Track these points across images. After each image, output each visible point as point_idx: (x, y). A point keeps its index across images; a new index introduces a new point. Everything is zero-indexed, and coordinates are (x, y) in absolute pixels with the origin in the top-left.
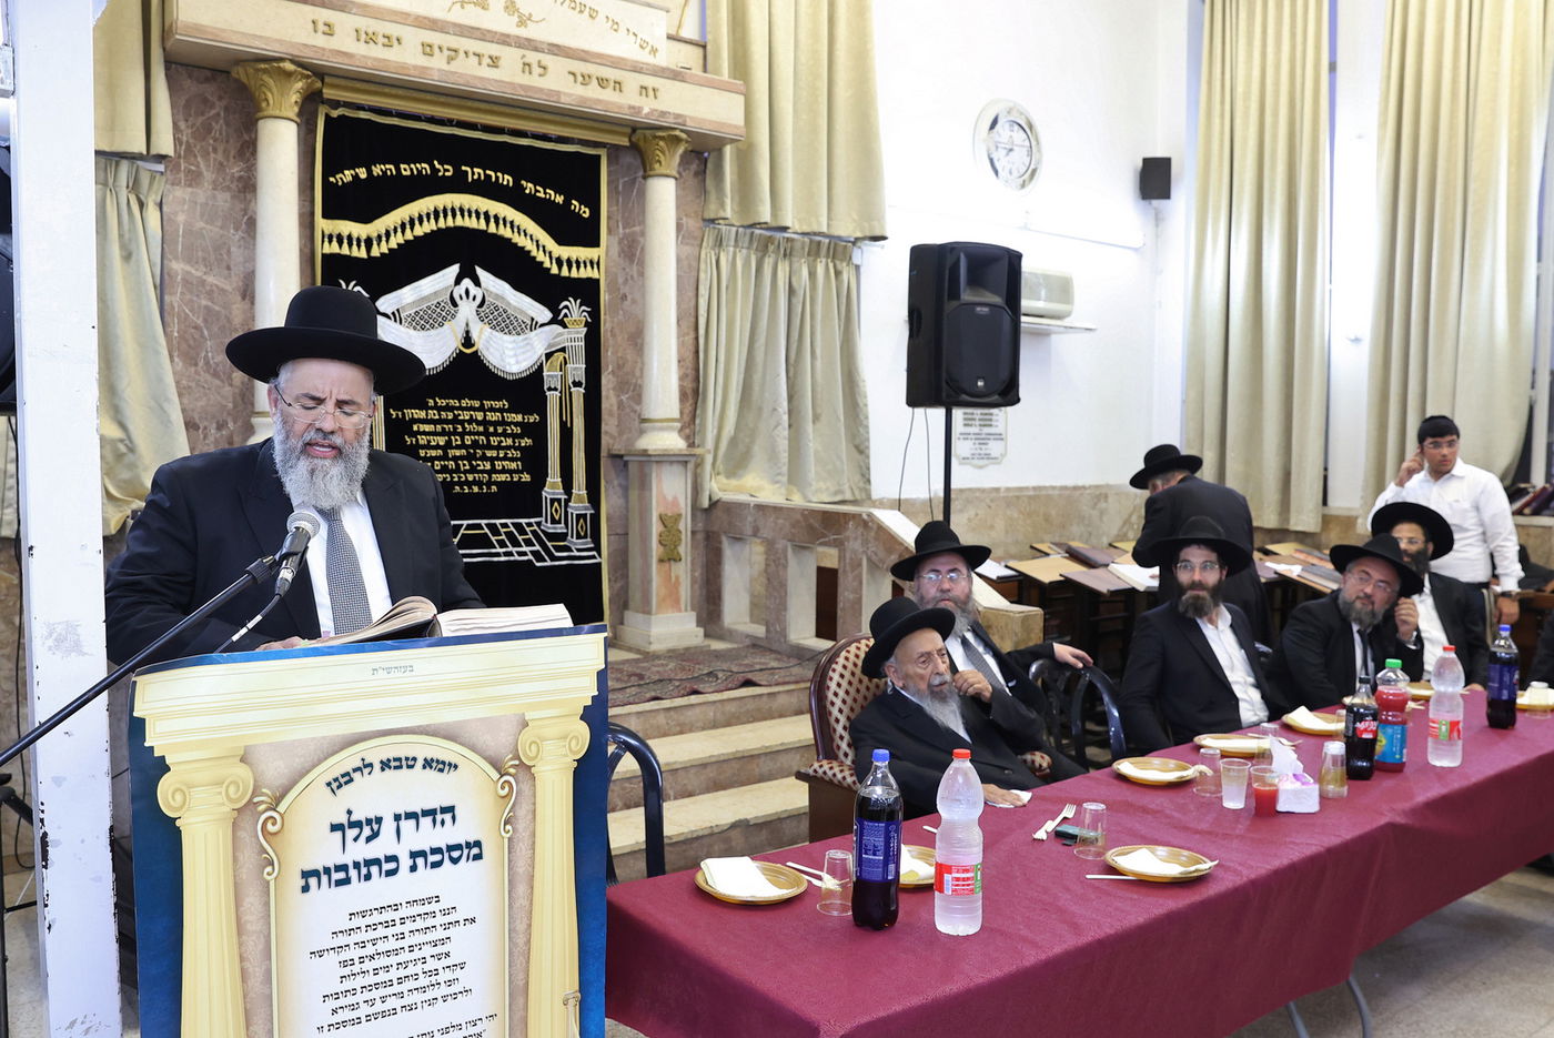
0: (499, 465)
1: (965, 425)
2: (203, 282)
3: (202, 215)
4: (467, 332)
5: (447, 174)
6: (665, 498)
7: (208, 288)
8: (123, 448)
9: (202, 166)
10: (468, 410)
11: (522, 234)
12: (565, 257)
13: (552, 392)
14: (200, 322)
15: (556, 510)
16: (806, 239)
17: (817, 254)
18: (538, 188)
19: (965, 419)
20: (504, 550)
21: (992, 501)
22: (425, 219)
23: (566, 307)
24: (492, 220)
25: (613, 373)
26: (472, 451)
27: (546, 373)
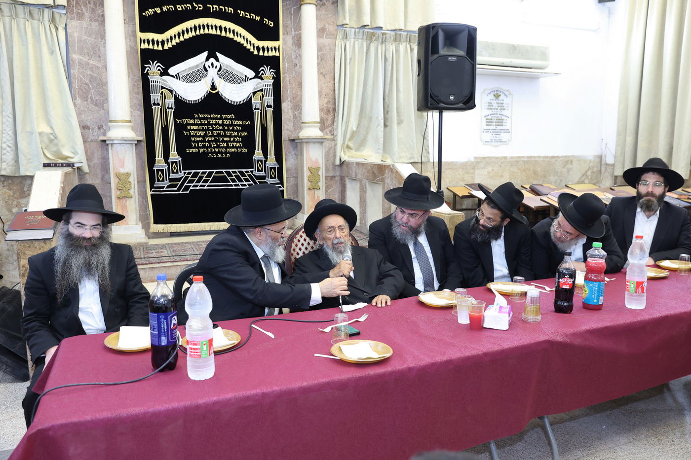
0: (231, 145)
1: (487, 125)
2: (88, 64)
3: (86, 33)
4: (213, 83)
5: (200, 9)
6: (311, 159)
7: (91, 66)
8: (52, 137)
9: (84, 10)
10: (215, 119)
11: (239, 36)
12: (261, 46)
13: (256, 111)
14: (88, 81)
15: (260, 165)
16: (393, 33)
17: (400, 41)
18: (246, 13)
19: (487, 122)
20: (235, 183)
21: (502, 163)
22: (190, 31)
23: (263, 70)
24: (223, 30)
25: (291, 101)
26: (217, 138)
27: (253, 102)
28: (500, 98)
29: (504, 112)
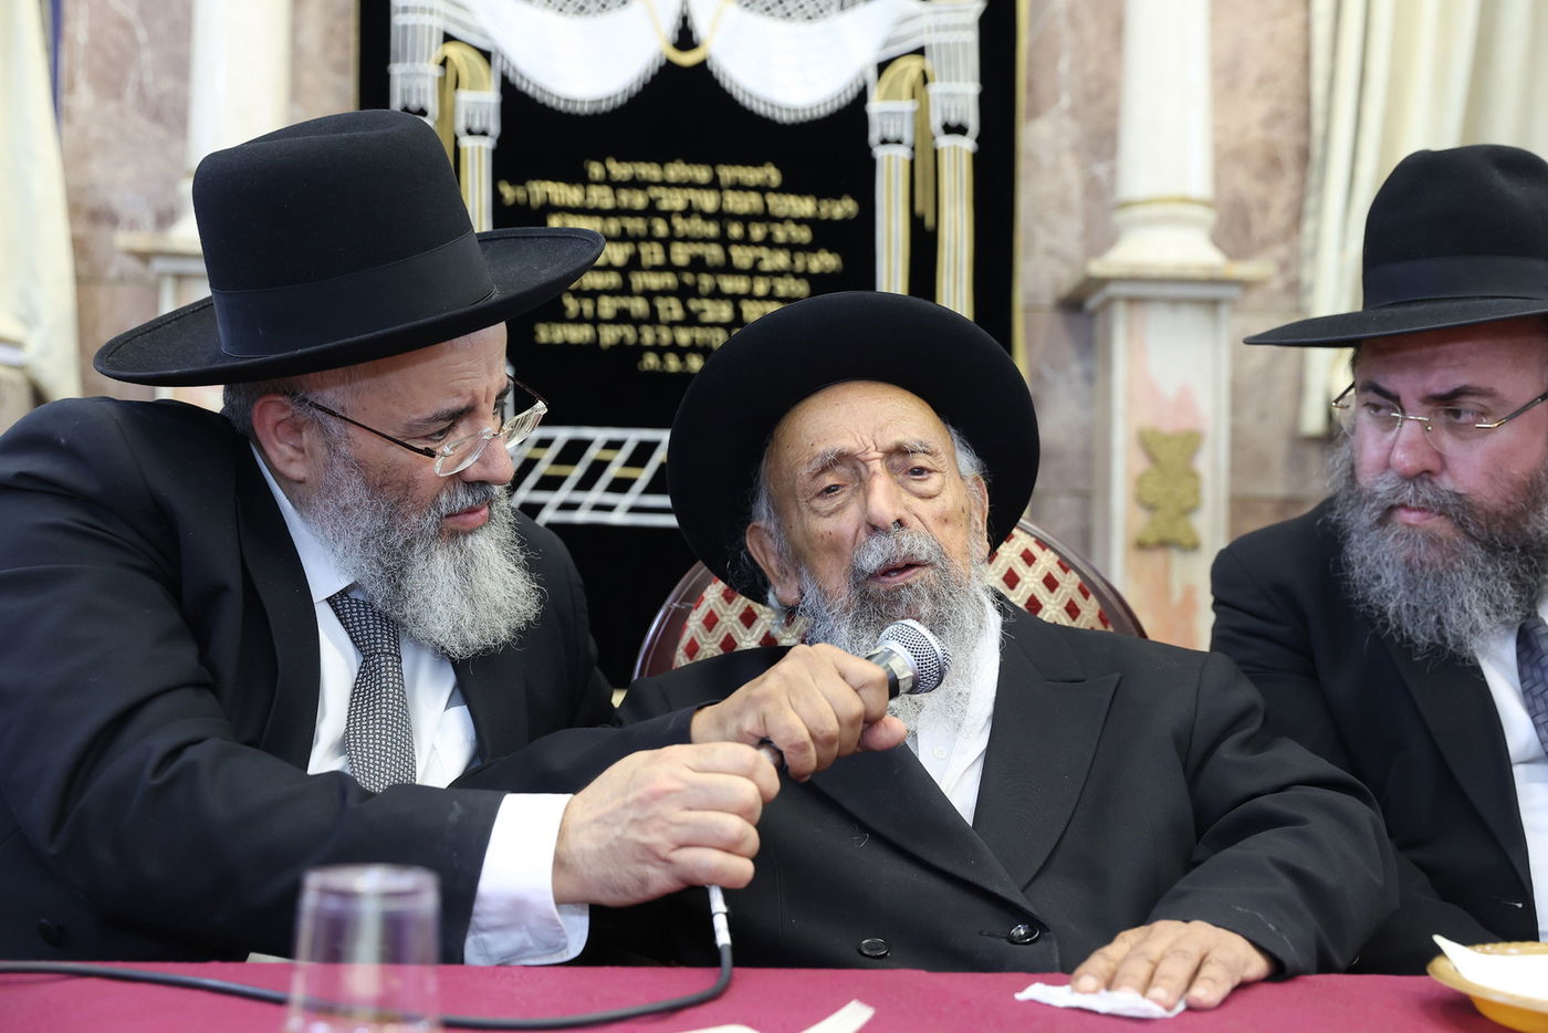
4: (685, 19)
10: (682, 186)
13: (890, 149)
25: (1073, 112)
26: (688, 278)
27: (875, 107)
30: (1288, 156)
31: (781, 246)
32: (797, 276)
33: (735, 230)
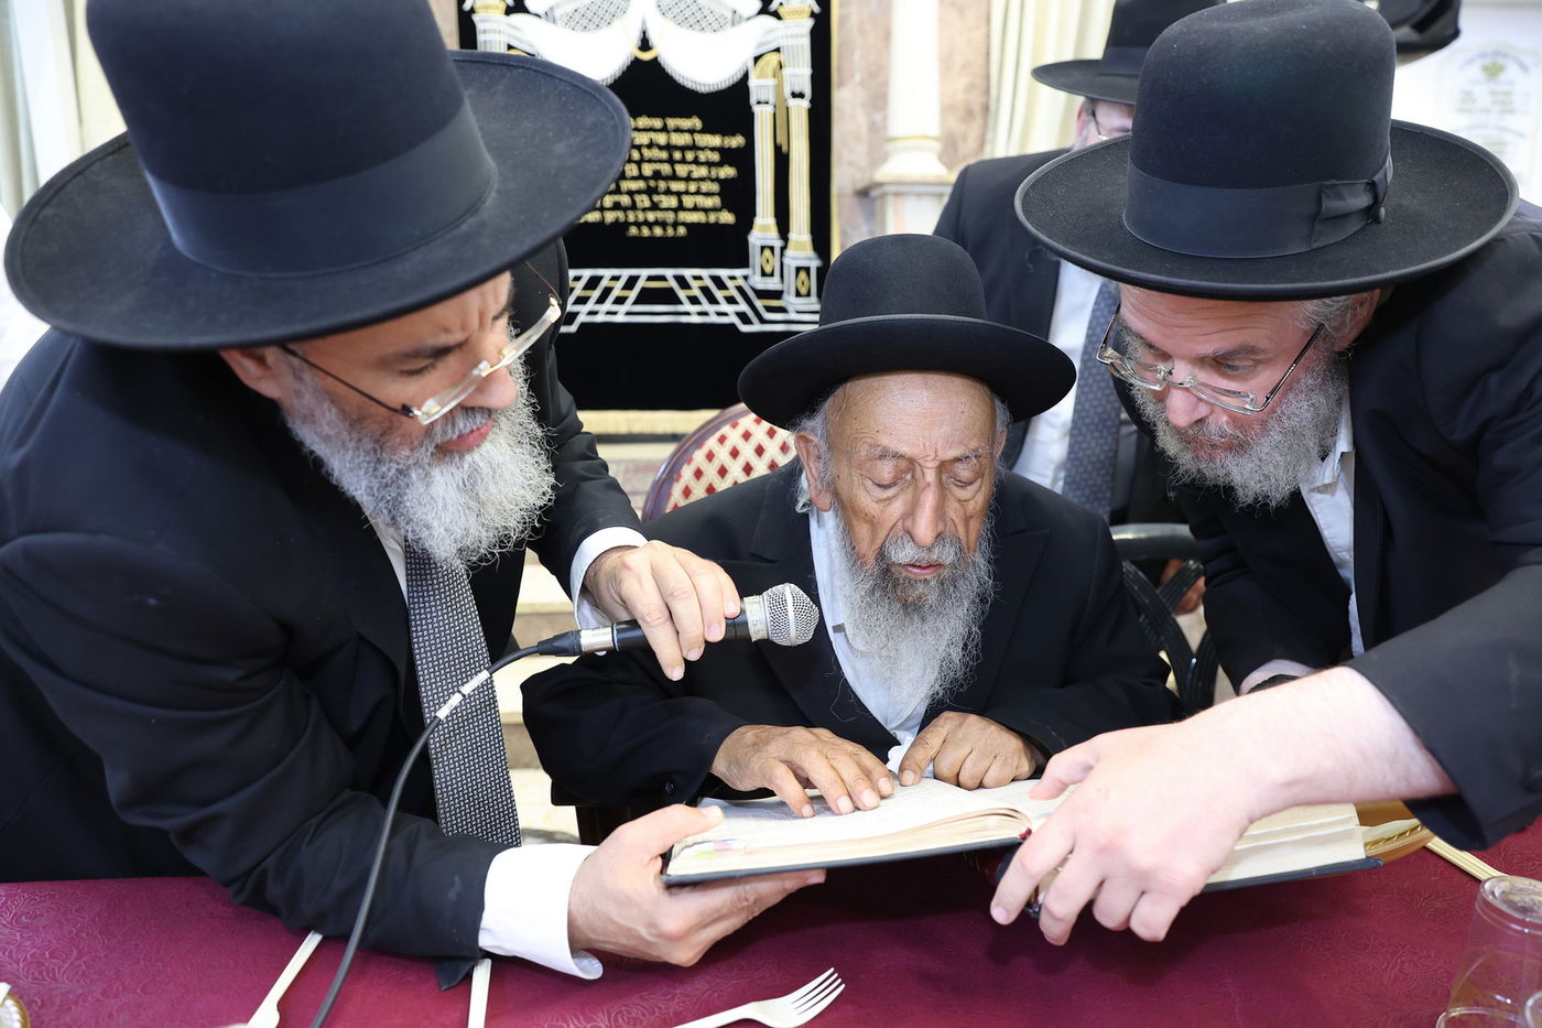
0: (688, 201)
4: (644, 32)
10: (645, 131)
13: (762, 107)
15: (768, 261)
20: (697, 308)
25: (862, 84)
26: (652, 183)
27: (753, 83)
28: (1504, 76)
29: (1512, 121)
30: (977, 109)
31: (702, 164)
32: (712, 180)
33: (677, 155)
